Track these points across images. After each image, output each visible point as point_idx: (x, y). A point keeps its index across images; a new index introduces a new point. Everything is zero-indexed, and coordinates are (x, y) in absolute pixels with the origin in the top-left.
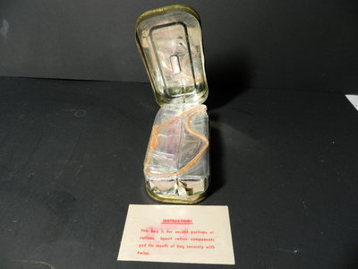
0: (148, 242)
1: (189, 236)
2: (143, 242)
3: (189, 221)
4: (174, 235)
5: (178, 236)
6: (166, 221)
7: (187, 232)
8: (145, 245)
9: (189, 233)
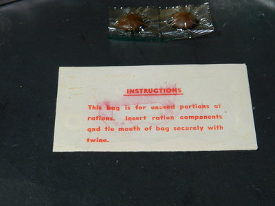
0: (103, 124)
1: (176, 112)
2: (95, 124)
3: (175, 90)
4: (149, 112)
5: (157, 113)
6: (132, 91)
7: (173, 107)
8: (99, 129)
9: (177, 109)
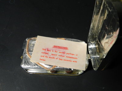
3: (66, 48)
4: (58, 54)
6: (55, 46)
7: (65, 53)
8: (44, 56)
9: (66, 54)
